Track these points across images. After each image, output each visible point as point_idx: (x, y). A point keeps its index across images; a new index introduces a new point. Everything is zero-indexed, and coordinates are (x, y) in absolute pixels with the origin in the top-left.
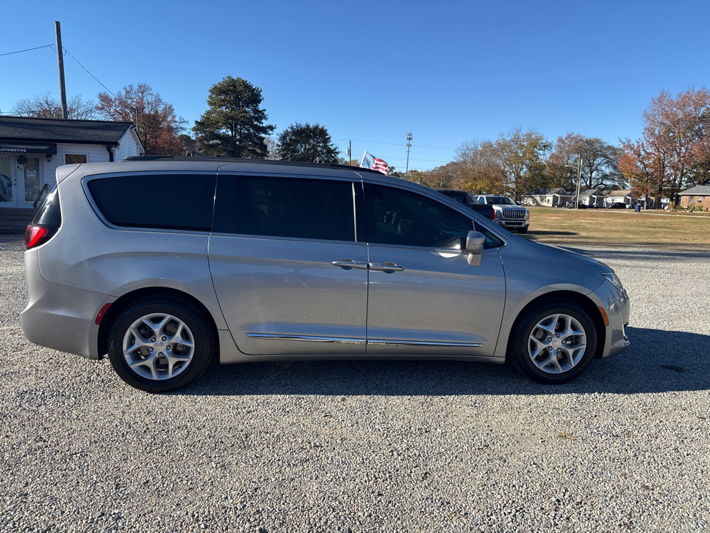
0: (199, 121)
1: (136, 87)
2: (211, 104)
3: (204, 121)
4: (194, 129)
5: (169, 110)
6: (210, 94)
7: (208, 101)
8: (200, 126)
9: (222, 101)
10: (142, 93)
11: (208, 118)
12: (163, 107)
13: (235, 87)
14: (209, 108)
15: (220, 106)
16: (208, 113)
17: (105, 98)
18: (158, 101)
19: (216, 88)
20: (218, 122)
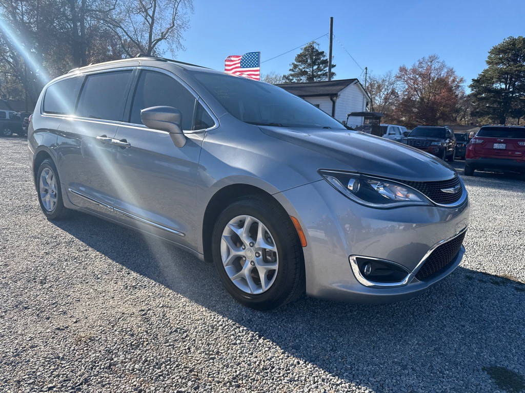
0: (476, 79)
1: (427, 58)
2: (488, 63)
3: (481, 79)
4: (471, 86)
5: (451, 72)
6: (489, 54)
7: (486, 61)
8: (477, 83)
9: (500, 59)
10: (431, 62)
11: (484, 76)
12: (446, 70)
13: (514, 44)
14: (487, 67)
15: (497, 64)
16: (486, 71)
17: (403, 69)
18: (443, 66)
19: (495, 48)
20: (492, 78)
